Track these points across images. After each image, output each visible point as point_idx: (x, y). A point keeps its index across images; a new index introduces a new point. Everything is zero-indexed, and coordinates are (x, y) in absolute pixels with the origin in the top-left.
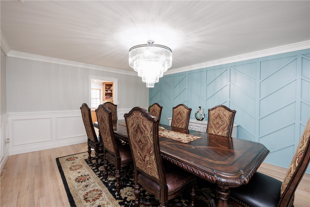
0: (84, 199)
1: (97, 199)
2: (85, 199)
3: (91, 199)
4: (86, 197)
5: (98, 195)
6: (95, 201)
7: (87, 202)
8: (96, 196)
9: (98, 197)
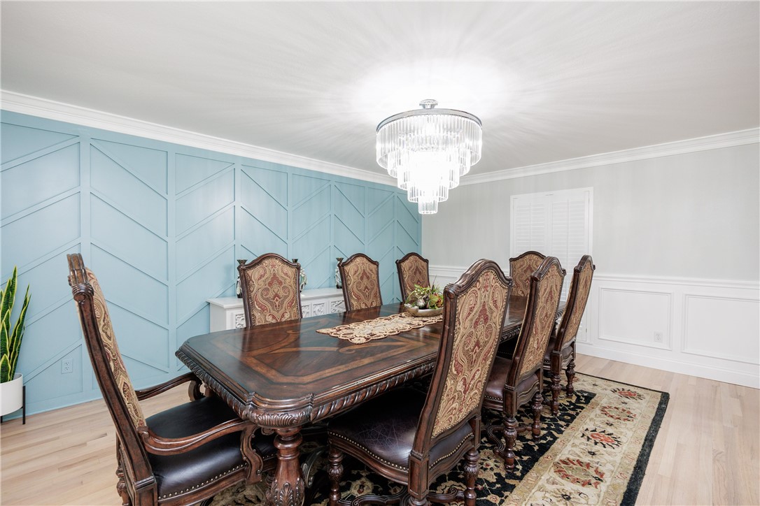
0: (602, 481)
1: (580, 463)
2: (599, 479)
3: (592, 471)
4: (593, 481)
5: (572, 465)
6: (589, 464)
7: (604, 474)
8: (574, 467)
9: (575, 462)
